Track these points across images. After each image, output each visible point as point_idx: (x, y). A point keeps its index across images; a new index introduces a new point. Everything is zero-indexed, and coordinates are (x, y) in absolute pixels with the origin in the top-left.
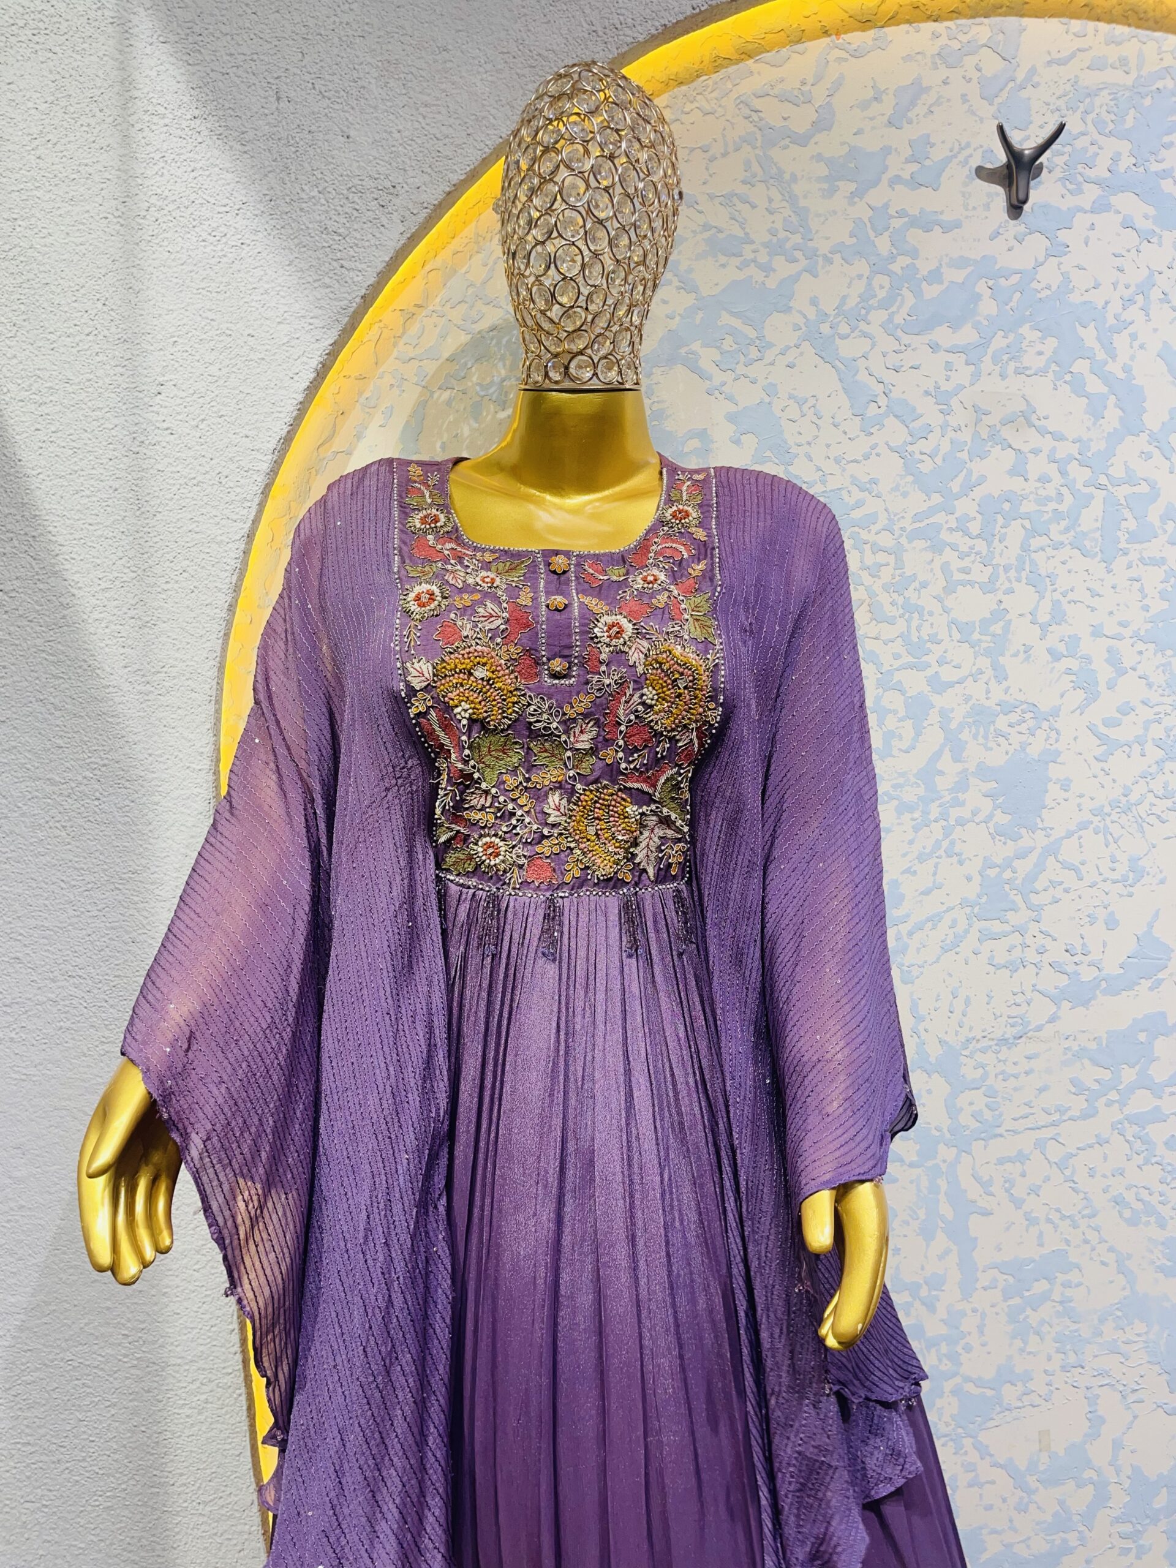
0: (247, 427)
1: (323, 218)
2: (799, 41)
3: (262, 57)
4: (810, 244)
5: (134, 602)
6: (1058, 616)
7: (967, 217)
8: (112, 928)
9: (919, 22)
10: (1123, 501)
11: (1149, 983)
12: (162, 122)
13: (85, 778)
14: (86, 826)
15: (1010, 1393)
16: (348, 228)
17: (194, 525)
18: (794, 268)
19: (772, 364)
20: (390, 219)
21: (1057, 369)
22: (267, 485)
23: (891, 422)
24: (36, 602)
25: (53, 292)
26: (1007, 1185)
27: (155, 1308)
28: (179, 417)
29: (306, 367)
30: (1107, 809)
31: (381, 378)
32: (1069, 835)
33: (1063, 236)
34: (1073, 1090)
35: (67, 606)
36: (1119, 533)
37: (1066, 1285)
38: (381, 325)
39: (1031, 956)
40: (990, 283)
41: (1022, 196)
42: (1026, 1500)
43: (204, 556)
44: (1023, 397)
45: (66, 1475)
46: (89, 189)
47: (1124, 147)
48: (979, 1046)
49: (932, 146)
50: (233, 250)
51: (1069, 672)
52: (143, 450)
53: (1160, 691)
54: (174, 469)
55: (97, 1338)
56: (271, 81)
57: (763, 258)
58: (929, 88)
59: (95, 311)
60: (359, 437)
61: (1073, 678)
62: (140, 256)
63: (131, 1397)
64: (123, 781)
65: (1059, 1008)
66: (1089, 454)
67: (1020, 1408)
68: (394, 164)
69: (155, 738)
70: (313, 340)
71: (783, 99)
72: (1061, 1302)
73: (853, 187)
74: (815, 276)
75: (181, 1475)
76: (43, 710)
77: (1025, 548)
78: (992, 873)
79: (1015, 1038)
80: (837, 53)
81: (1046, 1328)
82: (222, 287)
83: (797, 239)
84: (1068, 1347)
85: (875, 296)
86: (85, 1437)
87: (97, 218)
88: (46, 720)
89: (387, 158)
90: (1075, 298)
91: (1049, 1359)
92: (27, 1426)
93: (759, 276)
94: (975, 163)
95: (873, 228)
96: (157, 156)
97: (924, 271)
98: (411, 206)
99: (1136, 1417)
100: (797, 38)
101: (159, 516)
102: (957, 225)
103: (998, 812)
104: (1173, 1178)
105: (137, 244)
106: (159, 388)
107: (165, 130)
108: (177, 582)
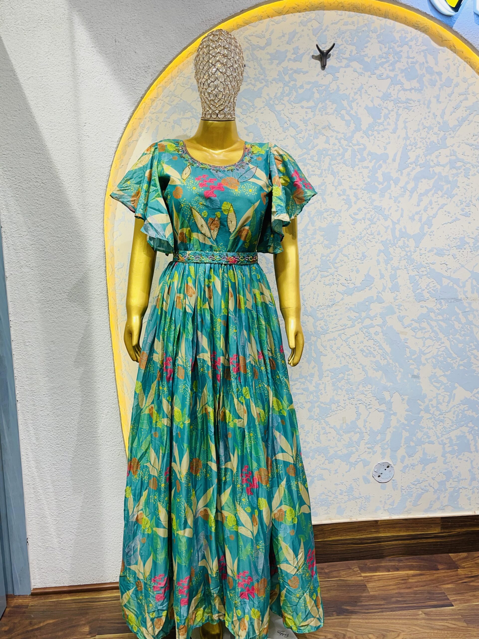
0: (110, 135)
1: (129, 75)
2: (261, 20)
4: (266, 78)
5: (79, 185)
6: (340, 184)
7: (310, 70)
9: (295, 13)
10: (356, 150)
11: (369, 288)
13: (67, 236)
14: (68, 249)
15: (334, 407)
16: (136, 78)
17: (96, 163)
18: (262, 85)
20: (148, 75)
21: (337, 113)
23: (291, 129)
24: (52, 186)
25: (54, 98)
26: (331, 347)
27: (93, 386)
28: (91, 132)
29: (126, 117)
30: (355, 239)
31: (146, 119)
32: (345, 246)
33: (337, 75)
34: (348, 319)
35: (61, 187)
36: (356, 160)
37: (348, 375)
38: (145, 104)
39: (335, 281)
40: (317, 89)
41: (324, 64)
42: (340, 438)
43: (99, 171)
44: (328, 121)
45: (68, 436)
46: (63, 68)
47: (354, 48)
48: (321, 308)
49: (299, 49)
50: (104, 85)
51: (344, 199)
52: (81, 142)
53: (369, 204)
54: (89, 147)
56: (113, 36)
57: (253, 82)
58: (297, 33)
59: (66, 103)
60: (140, 136)
61: (345, 201)
62: (78, 87)
63: (87, 412)
64: (78, 236)
65: (344, 296)
66: (347, 137)
67: (337, 411)
68: (149, 60)
69: (87, 224)
70: (128, 110)
71: (257, 36)
72: (347, 380)
73: (277, 62)
74: (268, 87)
76: (55, 216)
77: (330, 164)
78: (324, 258)
79: (332, 305)
80: (272, 23)
81: (343, 387)
82: (101, 96)
83: (262, 77)
84: (350, 393)
85: (285, 93)
87: (66, 76)
88: (56, 219)
89: (146, 58)
90: (341, 93)
91: (344, 396)
92: (57, 422)
93: (252, 87)
94: (313, 54)
95: (284, 73)
96: (82, 58)
97: (298, 86)
98: (154, 71)
99: (370, 413)
100: (261, 18)
101: (86, 161)
102: (307, 72)
103: (325, 240)
104: (377, 343)
105: (77, 83)
106: (85, 124)
107: (84, 51)
108: (91, 179)
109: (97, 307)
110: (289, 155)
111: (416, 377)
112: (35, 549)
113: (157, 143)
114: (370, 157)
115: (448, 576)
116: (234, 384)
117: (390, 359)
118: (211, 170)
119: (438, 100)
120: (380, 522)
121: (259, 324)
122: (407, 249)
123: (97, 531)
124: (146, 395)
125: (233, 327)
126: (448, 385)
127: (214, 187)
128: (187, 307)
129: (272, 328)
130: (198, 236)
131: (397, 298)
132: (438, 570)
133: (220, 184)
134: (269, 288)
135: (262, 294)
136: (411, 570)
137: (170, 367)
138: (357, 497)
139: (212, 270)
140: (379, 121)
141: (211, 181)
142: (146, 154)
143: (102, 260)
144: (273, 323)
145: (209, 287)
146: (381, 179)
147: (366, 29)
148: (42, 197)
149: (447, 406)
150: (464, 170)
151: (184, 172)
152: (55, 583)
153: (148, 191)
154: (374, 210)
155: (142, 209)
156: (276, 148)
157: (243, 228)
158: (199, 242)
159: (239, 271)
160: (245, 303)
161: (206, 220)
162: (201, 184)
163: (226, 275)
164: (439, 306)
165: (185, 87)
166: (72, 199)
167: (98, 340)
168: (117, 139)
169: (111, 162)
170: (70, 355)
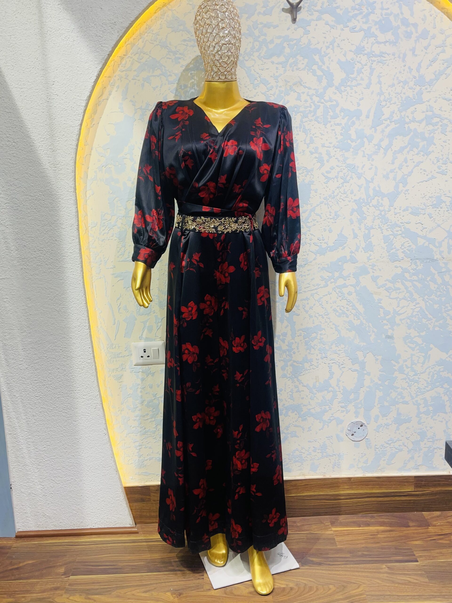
0: (78, 93)
1: (96, 32)
5: (50, 144)
6: (312, 141)
7: (280, 24)
8: (50, 237)
10: (329, 107)
11: (342, 248)
12: (50, 6)
13: (40, 194)
14: (41, 208)
16: (103, 35)
17: (65, 122)
20: (115, 32)
21: (308, 68)
22: (85, 110)
23: (261, 85)
24: (24, 145)
25: (23, 56)
26: (303, 307)
27: (68, 342)
28: (59, 91)
29: (94, 75)
30: (328, 198)
31: (115, 77)
32: (318, 205)
33: (308, 28)
34: (321, 279)
35: (32, 146)
36: (328, 116)
37: (321, 334)
38: (114, 61)
39: (308, 241)
40: (288, 43)
41: (295, 17)
42: (313, 396)
43: (68, 131)
44: (299, 77)
45: (46, 389)
49: (269, 2)
50: (72, 42)
52: (50, 101)
53: (341, 162)
54: (59, 106)
55: (53, 350)
59: (35, 61)
60: (110, 94)
61: (317, 159)
62: (46, 45)
63: (63, 366)
64: (50, 195)
65: (316, 256)
66: (318, 93)
67: (309, 369)
68: (115, 16)
69: (58, 183)
70: (95, 68)
72: (320, 339)
73: (247, 16)
75: (78, 387)
77: (302, 121)
81: (316, 347)
84: (322, 352)
86: (51, 378)
87: (34, 34)
88: (28, 178)
89: (112, 14)
90: (312, 47)
91: (317, 356)
92: (35, 375)
94: (282, 7)
95: (253, 28)
96: (49, 16)
97: (269, 40)
98: (120, 28)
99: (343, 372)
101: (56, 120)
102: (277, 26)
104: (350, 303)
105: (45, 42)
106: (54, 83)
107: (51, 8)
108: (62, 138)
109: (71, 265)
111: (391, 337)
112: (18, 494)
114: (342, 114)
115: (417, 533)
117: (364, 319)
119: (414, 52)
120: (352, 479)
122: (381, 208)
123: (76, 479)
126: (423, 345)
131: (371, 258)
132: (409, 526)
136: (381, 526)
138: (331, 455)
140: (352, 76)
143: (74, 219)
146: (354, 137)
148: (14, 156)
149: (422, 366)
150: (441, 126)
152: (38, 527)
154: (346, 169)
164: (414, 266)
165: (153, 44)
166: (44, 158)
167: (72, 297)
168: (86, 98)
169: (80, 121)
170: (45, 311)
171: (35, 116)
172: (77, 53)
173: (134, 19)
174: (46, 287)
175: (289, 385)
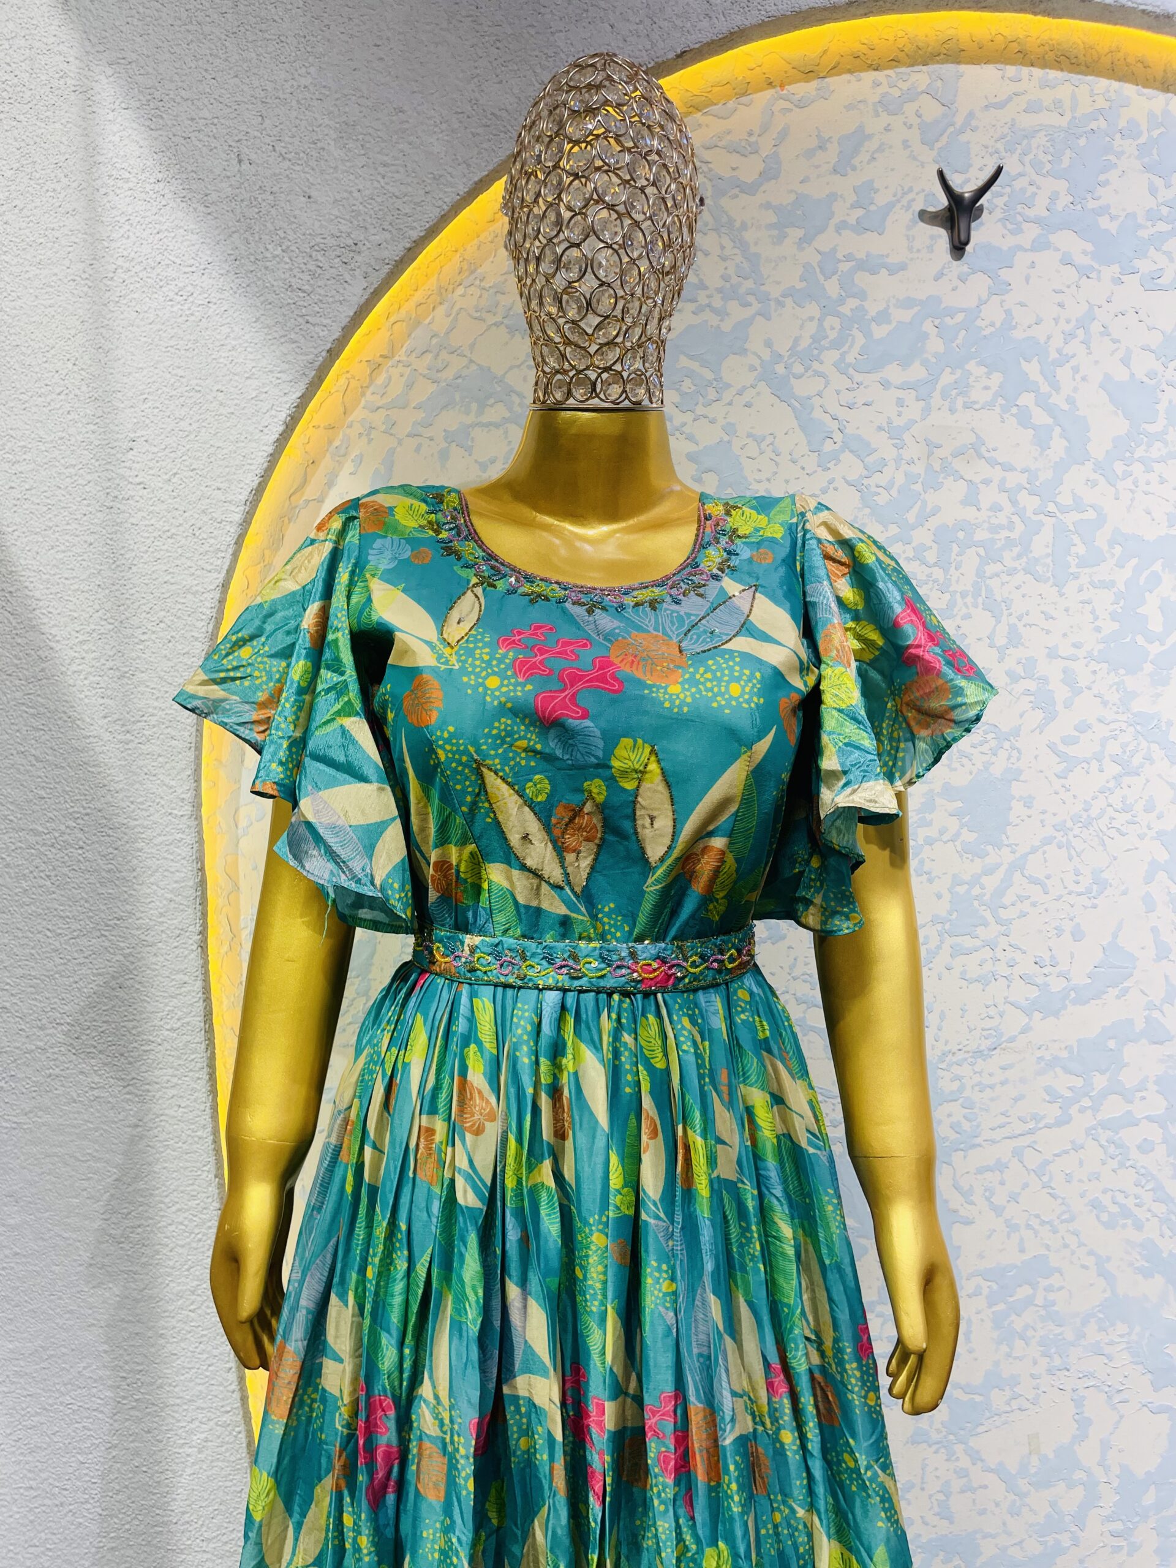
0: (219, 480)
1: (287, 275)
2: (745, 94)
3: (223, 121)
4: (762, 288)
5: (111, 653)
6: (1015, 639)
7: (912, 259)
8: (100, 974)
9: (860, 71)
10: (1072, 528)
11: (1116, 991)
13: (67, 827)
14: (70, 875)
15: (998, 1398)
16: (311, 286)
17: (169, 577)
18: (750, 312)
19: (730, 404)
20: (354, 276)
21: (1003, 402)
22: (240, 536)
23: (847, 457)
24: (15, 656)
25: (23, 354)
26: (987, 1194)
27: (153, 1350)
28: (151, 472)
29: (276, 420)
30: (1069, 824)
31: (350, 426)
32: (1034, 850)
33: (1004, 274)
34: (1047, 1098)
35: (45, 660)
36: (1069, 558)
37: (1049, 1289)
38: (349, 375)
39: (1002, 969)
40: (937, 322)
41: (963, 237)
42: (1018, 1504)
43: (179, 606)
44: (972, 430)
45: (69, 1518)
46: (56, 253)
47: (1062, 186)
48: (954, 1059)
49: (877, 191)
50: (200, 309)
51: (1027, 693)
52: (116, 505)
53: (1115, 708)
54: (147, 522)
55: (95, 1381)
56: (233, 144)
57: (717, 303)
58: (869, 137)
59: (66, 371)
60: (329, 484)
61: (1032, 698)
62: (109, 316)
63: (131, 1439)
64: (106, 829)
65: (1030, 1019)
66: (1037, 484)
67: (1007, 1412)
68: (355, 222)
69: (137, 786)
70: (281, 394)
71: (733, 150)
72: (1044, 1307)
73: (800, 233)
74: (769, 319)
75: (184, 1513)
76: (24, 762)
77: (980, 574)
78: (961, 890)
79: (989, 1050)
80: (782, 104)
81: (1030, 1333)
82: (190, 345)
83: (749, 284)
84: (1053, 1350)
85: (827, 337)
87: (66, 281)
88: (28, 771)
89: (347, 217)
90: (1018, 334)
91: (1035, 1363)
92: (29, 1471)
93: (714, 320)
94: (919, 206)
95: (822, 272)
96: (122, 221)
97: (872, 313)
98: (373, 262)
99: (1122, 1417)
100: (743, 90)
101: (134, 569)
102: (902, 267)
103: (965, 830)
104: (1148, 1181)
105: (105, 305)
106: (131, 444)
107: (129, 193)
108: (154, 632)
109: (170, 1071)
110: (875, 542)
113: (358, 499)
114: (1118, 550)
116: (664, 1526)
118: (568, 605)
121: (766, 1236)
124: (296, 1517)
125: (659, 1269)
127: (581, 677)
128: (460, 1183)
129: (824, 1251)
130: (509, 879)
133: (605, 663)
134: (803, 1073)
135: (778, 1099)
137: (387, 1437)
139: (570, 1020)
140: (1151, 429)
141: (566, 648)
142: (313, 542)
143: (190, 911)
144: (827, 1227)
145: (555, 1092)
146: (1156, 625)
147: (1103, 124)
151: (455, 615)
153: (308, 689)
154: (1132, 729)
155: (281, 763)
156: (824, 515)
157: (701, 845)
158: (516, 903)
159: (686, 1021)
160: (712, 1161)
161: (543, 813)
162: (523, 663)
163: (627, 1038)
165: (484, 320)
166: (86, 701)
167: (172, 1187)
168: (243, 497)
169: (222, 575)
170: (71, 1241)
171: (61, 556)
172: (217, 344)
173: (422, 234)
174: (78, 1155)
175: (936, 1469)
